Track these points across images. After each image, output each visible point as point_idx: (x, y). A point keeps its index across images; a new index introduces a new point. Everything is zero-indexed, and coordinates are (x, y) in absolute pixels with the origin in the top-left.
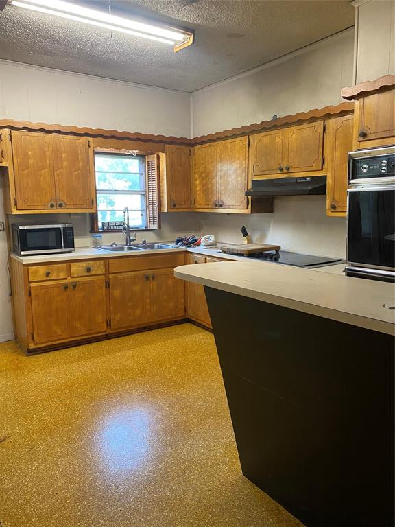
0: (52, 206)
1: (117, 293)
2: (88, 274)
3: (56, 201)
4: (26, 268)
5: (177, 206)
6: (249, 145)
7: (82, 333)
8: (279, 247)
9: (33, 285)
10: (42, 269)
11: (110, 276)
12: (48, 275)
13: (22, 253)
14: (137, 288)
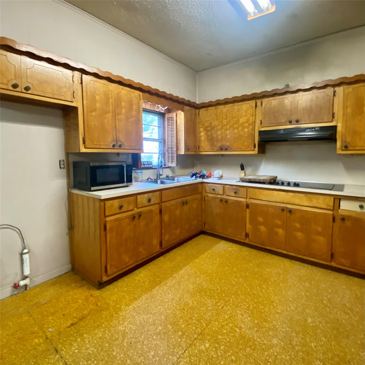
0: (114, 146)
1: (166, 218)
2: (149, 204)
3: (117, 141)
4: (102, 203)
5: (190, 150)
6: (256, 106)
7: (144, 257)
8: (276, 177)
9: (108, 219)
10: (116, 203)
11: (162, 204)
12: (121, 207)
13: (93, 188)
14: (178, 212)
